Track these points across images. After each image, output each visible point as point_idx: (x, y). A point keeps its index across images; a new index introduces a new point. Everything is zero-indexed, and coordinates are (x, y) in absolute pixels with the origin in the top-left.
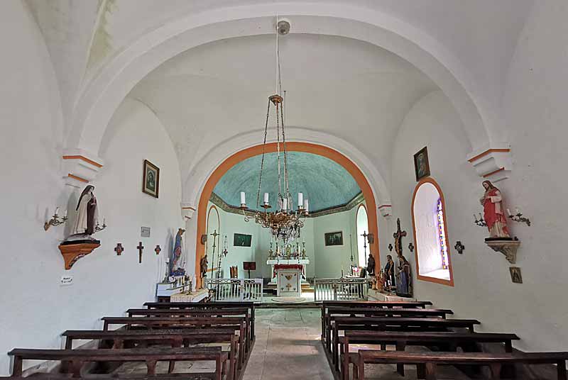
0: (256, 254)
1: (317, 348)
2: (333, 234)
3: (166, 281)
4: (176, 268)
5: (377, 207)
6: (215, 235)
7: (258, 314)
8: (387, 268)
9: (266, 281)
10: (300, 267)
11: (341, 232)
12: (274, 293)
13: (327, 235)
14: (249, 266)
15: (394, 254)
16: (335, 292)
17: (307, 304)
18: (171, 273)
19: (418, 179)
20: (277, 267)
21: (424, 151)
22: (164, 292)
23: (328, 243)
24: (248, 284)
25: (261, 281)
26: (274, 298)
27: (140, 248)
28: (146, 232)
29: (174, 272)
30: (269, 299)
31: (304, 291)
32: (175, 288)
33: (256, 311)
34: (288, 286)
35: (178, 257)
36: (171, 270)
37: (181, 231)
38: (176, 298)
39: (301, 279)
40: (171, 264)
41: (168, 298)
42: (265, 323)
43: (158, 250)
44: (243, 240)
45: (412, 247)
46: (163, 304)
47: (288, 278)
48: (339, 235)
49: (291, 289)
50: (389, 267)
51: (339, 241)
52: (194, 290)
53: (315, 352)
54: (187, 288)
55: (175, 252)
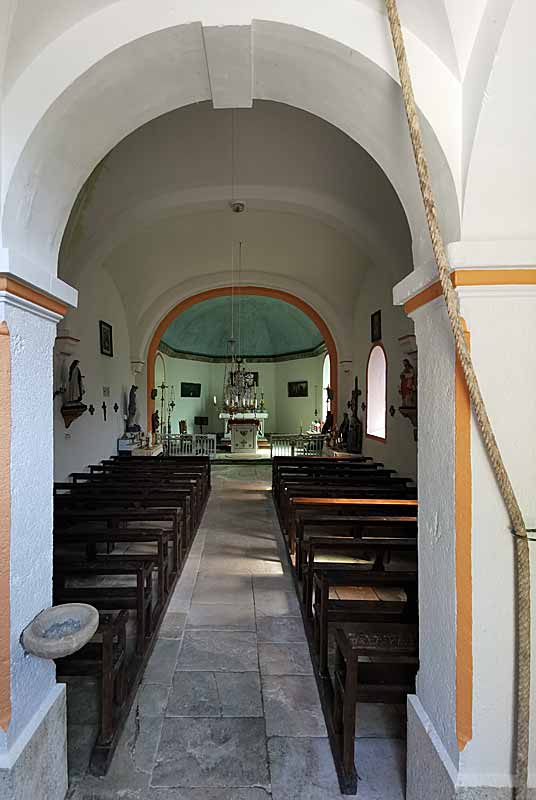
0: (206, 407)
1: (266, 495)
2: (297, 383)
3: (125, 437)
4: (132, 424)
5: (339, 361)
6: (163, 387)
7: (215, 469)
8: (342, 425)
9: (220, 436)
10: (257, 422)
11: (306, 382)
12: (228, 450)
13: (290, 385)
14: (200, 421)
15: (350, 413)
16: (293, 449)
17: (262, 460)
18: (128, 429)
19: (373, 341)
20: (231, 422)
21: (379, 312)
22: (125, 446)
23: (292, 394)
24: (200, 440)
25: (214, 437)
26: (227, 454)
27: (104, 407)
28: (106, 391)
29: (131, 428)
30: (222, 456)
31: (260, 447)
32: (133, 443)
33: (212, 466)
34: (244, 443)
35: (134, 414)
36: (127, 426)
37: (134, 388)
38: (137, 452)
39: (258, 435)
40: (127, 422)
41: (130, 452)
42: (220, 477)
43: (116, 408)
44: (190, 390)
45: (365, 407)
46: (124, 457)
47: (243, 434)
48: (304, 385)
49: (247, 445)
50: (345, 425)
51: (303, 392)
52: (151, 445)
53: (265, 498)
54: (144, 443)
55: (131, 409)
